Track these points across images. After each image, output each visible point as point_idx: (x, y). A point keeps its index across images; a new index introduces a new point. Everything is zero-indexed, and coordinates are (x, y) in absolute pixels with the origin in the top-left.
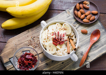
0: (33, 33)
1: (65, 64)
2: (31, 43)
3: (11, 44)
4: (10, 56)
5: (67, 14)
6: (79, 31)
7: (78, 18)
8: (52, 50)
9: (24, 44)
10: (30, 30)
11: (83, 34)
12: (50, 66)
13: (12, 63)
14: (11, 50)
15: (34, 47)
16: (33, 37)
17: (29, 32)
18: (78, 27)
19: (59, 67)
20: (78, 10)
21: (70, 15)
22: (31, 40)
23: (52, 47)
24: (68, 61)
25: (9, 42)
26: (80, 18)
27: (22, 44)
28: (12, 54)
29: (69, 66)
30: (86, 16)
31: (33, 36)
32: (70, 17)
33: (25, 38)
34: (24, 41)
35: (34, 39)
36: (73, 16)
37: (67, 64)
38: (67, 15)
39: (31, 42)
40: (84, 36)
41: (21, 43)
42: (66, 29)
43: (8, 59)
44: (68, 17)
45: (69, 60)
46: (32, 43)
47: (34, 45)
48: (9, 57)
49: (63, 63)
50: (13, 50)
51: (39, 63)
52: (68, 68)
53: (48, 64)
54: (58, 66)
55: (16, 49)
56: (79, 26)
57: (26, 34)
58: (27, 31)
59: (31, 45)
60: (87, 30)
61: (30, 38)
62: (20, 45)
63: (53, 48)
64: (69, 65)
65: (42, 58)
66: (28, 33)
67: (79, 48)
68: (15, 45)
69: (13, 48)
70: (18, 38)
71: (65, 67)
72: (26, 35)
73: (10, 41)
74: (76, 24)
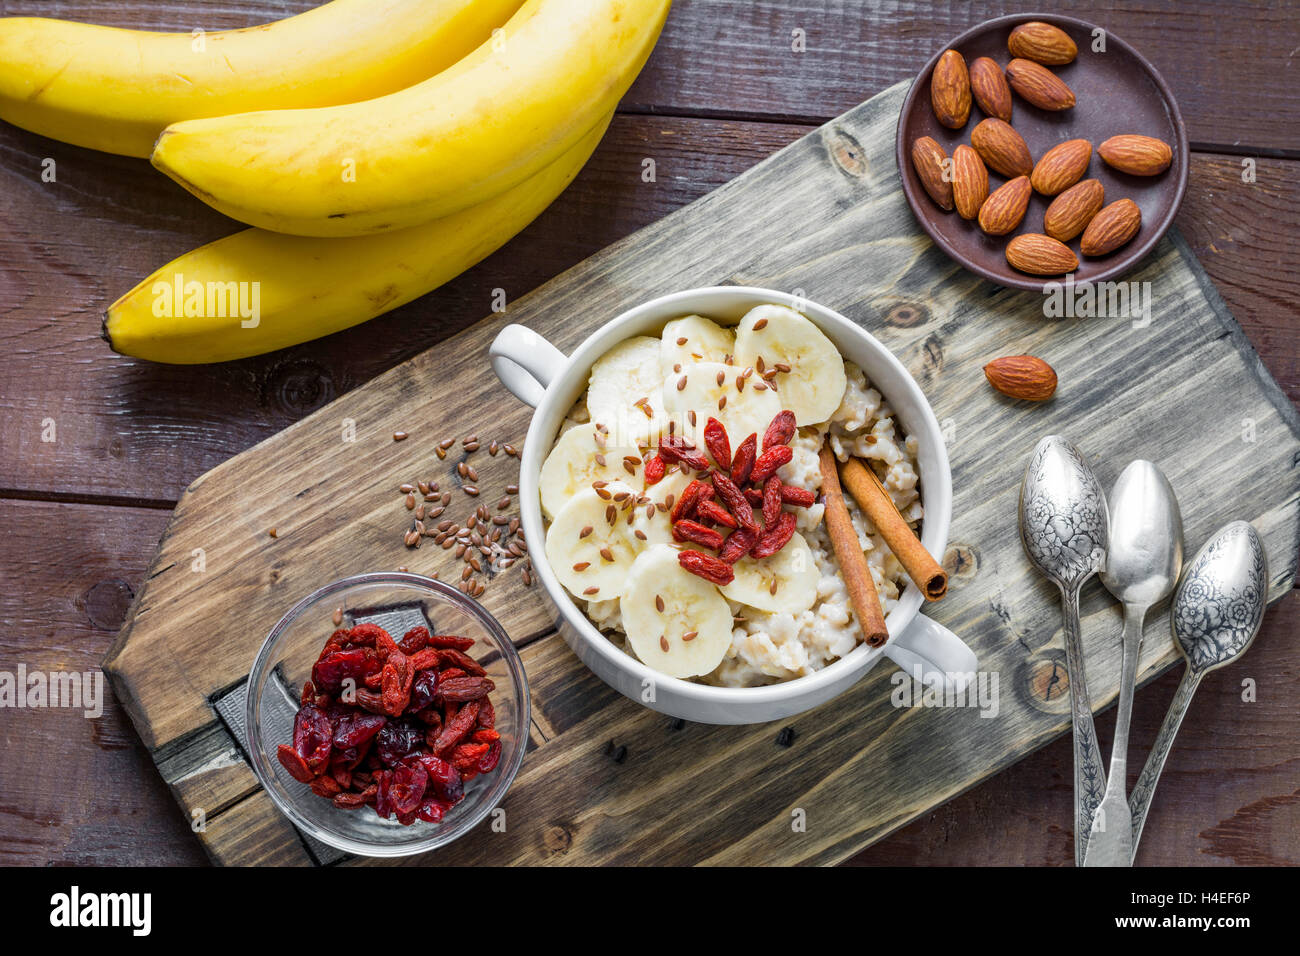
0: (455, 406)
1: (810, 749)
2: (439, 515)
3: (226, 533)
4: (213, 664)
5: (828, 176)
6: (965, 368)
7: (950, 220)
8: (687, 639)
9: (367, 527)
10: (420, 369)
11: (1006, 409)
12: (655, 777)
13: (238, 745)
14: (221, 596)
15: (477, 557)
16: (456, 452)
17: (409, 390)
18: (950, 329)
19: (744, 785)
20: (951, 133)
21: (867, 179)
22: (437, 481)
23: (681, 607)
24: (844, 719)
25: (201, 515)
26: (970, 224)
27: (339, 533)
28: (242, 648)
29: (861, 763)
30: (1042, 198)
31: (460, 435)
32: (861, 213)
33: (375, 459)
34: (354, 497)
35: (466, 475)
36: (895, 197)
37: (830, 745)
38: (827, 185)
39: (435, 509)
40: (1024, 432)
41: (331, 524)
42: (787, 370)
43: (199, 701)
44: (843, 204)
45: (852, 707)
46: (444, 522)
47: (476, 535)
48: (206, 677)
49: (788, 737)
50: (247, 601)
51: (532, 746)
52: (850, 792)
53: (624, 752)
54: (742, 773)
55: (278, 586)
56: (963, 311)
57: (384, 412)
58: (390, 374)
59: (440, 542)
60: (1052, 359)
61: (420, 463)
62: (323, 542)
63: (693, 609)
64: (860, 756)
65: (560, 682)
66: (398, 402)
67: (958, 562)
68: (268, 540)
69: (251, 574)
70: (290, 467)
71: (817, 780)
72: (383, 423)
73: (203, 496)
74: (934, 294)
